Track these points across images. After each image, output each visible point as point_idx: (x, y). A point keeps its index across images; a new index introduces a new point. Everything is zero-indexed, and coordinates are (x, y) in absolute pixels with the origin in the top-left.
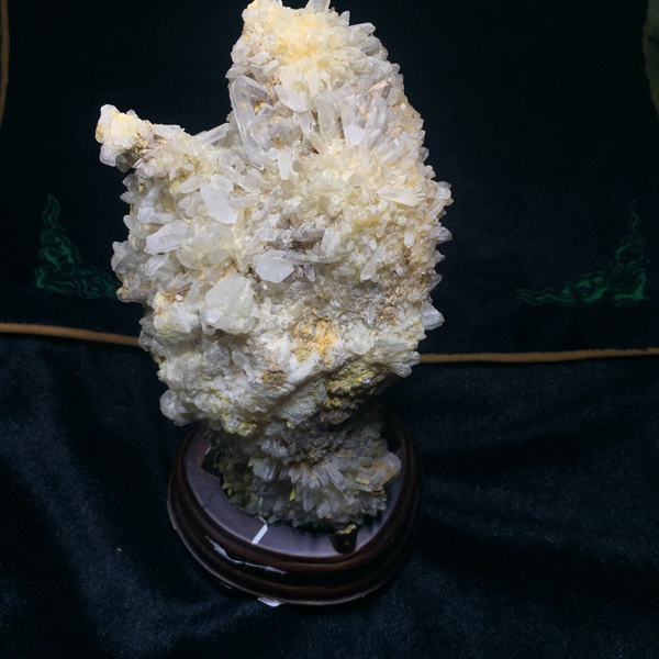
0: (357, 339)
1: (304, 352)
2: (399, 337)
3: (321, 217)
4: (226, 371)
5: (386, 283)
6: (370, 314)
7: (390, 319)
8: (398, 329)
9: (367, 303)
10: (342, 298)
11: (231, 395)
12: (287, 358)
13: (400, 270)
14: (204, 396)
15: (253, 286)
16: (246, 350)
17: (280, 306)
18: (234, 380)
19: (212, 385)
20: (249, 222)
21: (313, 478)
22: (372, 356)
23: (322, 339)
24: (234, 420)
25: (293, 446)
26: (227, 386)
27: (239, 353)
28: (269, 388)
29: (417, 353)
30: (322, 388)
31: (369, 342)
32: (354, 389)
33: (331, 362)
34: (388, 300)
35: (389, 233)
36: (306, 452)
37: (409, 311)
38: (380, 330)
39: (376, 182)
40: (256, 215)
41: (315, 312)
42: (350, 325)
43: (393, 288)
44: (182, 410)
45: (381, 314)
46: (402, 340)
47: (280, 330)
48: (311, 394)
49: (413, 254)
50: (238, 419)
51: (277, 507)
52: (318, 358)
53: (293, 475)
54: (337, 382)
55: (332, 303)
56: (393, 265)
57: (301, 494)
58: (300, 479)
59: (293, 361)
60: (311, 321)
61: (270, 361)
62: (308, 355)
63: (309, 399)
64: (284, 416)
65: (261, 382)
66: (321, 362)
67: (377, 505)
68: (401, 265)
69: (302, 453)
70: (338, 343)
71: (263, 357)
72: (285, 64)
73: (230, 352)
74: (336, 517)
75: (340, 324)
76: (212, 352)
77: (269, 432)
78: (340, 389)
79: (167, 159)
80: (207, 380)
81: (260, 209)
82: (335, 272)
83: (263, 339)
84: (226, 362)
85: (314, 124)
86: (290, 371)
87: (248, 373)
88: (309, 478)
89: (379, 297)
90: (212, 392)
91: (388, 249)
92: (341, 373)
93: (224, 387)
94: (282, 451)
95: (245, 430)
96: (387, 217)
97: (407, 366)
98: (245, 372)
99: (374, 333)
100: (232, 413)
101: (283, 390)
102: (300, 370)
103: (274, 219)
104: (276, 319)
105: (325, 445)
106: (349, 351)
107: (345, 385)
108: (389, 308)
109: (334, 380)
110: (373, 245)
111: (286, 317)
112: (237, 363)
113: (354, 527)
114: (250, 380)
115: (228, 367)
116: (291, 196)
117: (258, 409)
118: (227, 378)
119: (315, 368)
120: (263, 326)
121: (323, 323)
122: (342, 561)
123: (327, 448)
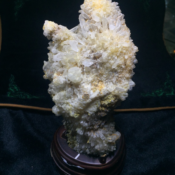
0: (110, 87)
1: (95, 90)
2: (122, 87)
3: (102, 50)
4: (72, 96)
5: (119, 71)
6: (114, 80)
7: (120, 82)
8: (122, 85)
9: (113, 76)
10: (106, 74)
11: (72, 104)
12: (90, 91)
13: (123, 66)
14: (65, 105)
15: (81, 70)
16: (78, 89)
17: (89, 76)
18: (74, 99)
19: (67, 101)
20: (82, 52)
21: (95, 135)
22: (115, 92)
23: (100, 86)
24: (73, 112)
25: (89, 123)
26: (72, 101)
27: (76, 90)
28: (84, 100)
29: (127, 93)
30: (99, 103)
31: (114, 88)
32: (109, 104)
33: (103, 93)
34: (119, 76)
35: (121, 55)
36: (93, 126)
37: (125, 80)
38: (117, 85)
39: (118, 40)
40: (84, 50)
41: (99, 78)
42: (109, 83)
43: (121, 72)
44: (58, 110)
45: (117, 80)
46: (123, 88)
47: (88, 82)
48: (96, 104)
49: (127, 62)
50: (74, 112)
51: (83, 147)
52: (99, 92)
53: (89, 134)
54: (103, 101)
55: (103, 76)
56: (121, 65)
57: (91, 141)
58: (91, 135)
59: (92, 92)
60: (97, 81)
61: (85, 92)
62: (96, 91)
63: (95, 106)
64: (88, 111)
65: (82, 98)
66: (100, 93)
67: (113, 148)
68: (124, 65)
69: (92, 126)
70: (105, 88)
71: (83, 90)
72: (94, 10)
73: (74, 90)
74: (101, 150)
75: (106, 82)
76: (68, 90)
77: (83, 117)
78: (104, 104)
79: (61, 34)
80: (66, 100)
81: (85, 48)
82: (105, 66)
83: (83, 85)
84: (72, 93)
85: (101, 25)
86: (90, 95)
87: (78, 96)
88: (94, 135)
89: (117, 75)
90: (67, 103)
91: (120, 60)
92: (105, 98)
93: (71, 102)
94: (86, 124)
95: (76, 116)
96: (120, 50)
97: (124, 97)
98: (77, 96)
99: (115, 85)
100: (73, 110)
101: (88, 101)
102: (93, 95)
103: (89, 51)
104: (88, 79)
105: (99, 124)
106: (108, 91)
107: (106, 102)
108: (120, 78)
109: (103, 100)
110: (116, 58)
111: (90, 79)
112: (75, 93)
113: (106, 155)
114: (79, 98)
115: (73, 95)
116: (94, 44)
117: (80, 108)
118: (72, 99)
119: (98, 95)
120: (84, 81)
121: (101, 82)
122: (101, 166)
123: (99, 125)
